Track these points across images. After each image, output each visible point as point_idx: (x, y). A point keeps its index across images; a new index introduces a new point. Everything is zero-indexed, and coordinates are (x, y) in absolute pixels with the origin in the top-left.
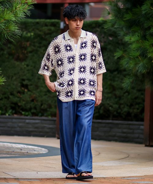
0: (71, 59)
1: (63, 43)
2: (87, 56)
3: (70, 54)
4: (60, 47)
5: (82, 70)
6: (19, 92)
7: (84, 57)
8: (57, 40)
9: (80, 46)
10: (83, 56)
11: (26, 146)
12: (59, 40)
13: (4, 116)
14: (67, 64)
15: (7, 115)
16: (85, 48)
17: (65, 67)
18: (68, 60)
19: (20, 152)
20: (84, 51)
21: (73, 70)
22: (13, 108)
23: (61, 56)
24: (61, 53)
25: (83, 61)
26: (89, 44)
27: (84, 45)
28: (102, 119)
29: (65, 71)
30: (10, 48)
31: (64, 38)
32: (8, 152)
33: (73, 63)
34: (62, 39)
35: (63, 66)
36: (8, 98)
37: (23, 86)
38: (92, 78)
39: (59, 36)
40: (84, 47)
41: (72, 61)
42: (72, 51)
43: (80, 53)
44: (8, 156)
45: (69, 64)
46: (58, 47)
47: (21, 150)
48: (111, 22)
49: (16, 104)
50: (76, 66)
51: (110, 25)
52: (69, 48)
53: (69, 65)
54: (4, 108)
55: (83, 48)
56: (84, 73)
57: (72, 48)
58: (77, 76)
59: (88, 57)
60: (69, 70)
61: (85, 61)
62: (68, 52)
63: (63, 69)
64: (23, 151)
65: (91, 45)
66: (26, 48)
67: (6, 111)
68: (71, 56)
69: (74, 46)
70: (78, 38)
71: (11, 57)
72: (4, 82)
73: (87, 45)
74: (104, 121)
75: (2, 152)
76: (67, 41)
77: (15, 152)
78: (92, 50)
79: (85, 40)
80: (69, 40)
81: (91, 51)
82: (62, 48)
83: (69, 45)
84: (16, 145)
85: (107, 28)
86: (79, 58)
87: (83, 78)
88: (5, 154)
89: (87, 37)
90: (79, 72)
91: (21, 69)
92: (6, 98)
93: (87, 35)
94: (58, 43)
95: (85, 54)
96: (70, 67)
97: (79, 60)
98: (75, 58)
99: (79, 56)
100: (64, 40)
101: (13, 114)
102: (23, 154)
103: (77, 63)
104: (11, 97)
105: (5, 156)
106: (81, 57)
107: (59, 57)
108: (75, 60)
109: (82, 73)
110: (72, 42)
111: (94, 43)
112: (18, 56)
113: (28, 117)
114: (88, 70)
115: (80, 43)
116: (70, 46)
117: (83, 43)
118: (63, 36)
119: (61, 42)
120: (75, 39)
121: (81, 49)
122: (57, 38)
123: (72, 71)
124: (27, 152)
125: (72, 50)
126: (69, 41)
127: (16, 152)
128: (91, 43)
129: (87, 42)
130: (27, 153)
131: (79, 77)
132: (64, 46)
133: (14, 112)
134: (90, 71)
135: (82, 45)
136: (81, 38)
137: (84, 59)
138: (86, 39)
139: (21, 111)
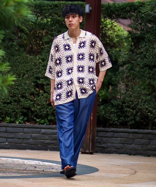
0: (69, 58)
1: (62, 42)
2: (85, 55)
3: (68, 53)
4: (59, 47)
5: (81, 69)
6: (32, 94)
7: (82, 57)
8: (57, 39)
9: (79, 46)
10: (81, 55)
11: (41, 163)
12: (59, 39)
13: (13, 124)
14: (66, 63)
15: (17, 123)
16: (83, 48)
17: (63, 66)
18: (66, 60)
19: (34, 171)
20: (82, 51)
21: (72, 69)
22: (24, 114)
23: (60, 55)
24: (60, 52)
25: (81, 60)
26: (88, 44)
27: (82, 45)
28: (139, 128)
29: (63, 70)
30: (20, 37)
31: (64, 38)
32: (19, 170)
33: (71, 62)
34: (62, 38)
35: (61, 65)
36: (19, 102)
37: (37, 85)
38: (91, 77)
39: (59, 36)
40: (83, 46)
41: (70, 61)
42: (70, 51)
43: (78, 53)
44: (19, 175)
45: (68, 63)
46: (57, 46)
47: (36, 167)
48: (150, 5)
49: (28, 109)
50: (74, 65)
51: (149, 8)
52: (67, 47)
53: (68, 65)
54: (13, 114)
55: (81, 48)
56: (83, 72)
57: (70, 48)
58: (75, 75)
59: (87, 57)
60: (67, 70)
61: (83, 60)
62: (66, 51)
63: (61, 69)
64: (37, 169)
65: (90, 45)
66: (41, 38)
67: (16, 118)
68: (69, 56)
69: (73, 45)
70: (77, 38)
71: (22, 49)
72: (13, 81)
73: (86, 45)
74: (141, 131)
75: (11, 170)
76: (66, 41)
77: (27, 170)
78: (91, 49)
79: (83, 40)
80: (68, 39)
81: (90, 51)
82: (61, 48)
83: (68, 44)
84: (29, 162)
85: (145, 12)
86: (77, 57)
87: (82, 77)
88: (14, 173)
89: (86, 37)
90: (77, 71)
91: (35, 65)
92: (15, 101)
93: (86, 34)
94: (58, 42)
95: (83, 53)
96: (68, 66)
97: (77, 59)
98: (73, 57)
99: (77, 55)
100: (63, 40)
101: (25, 122)
102: (38, 173)
103: (75, 62)
104: (22, 99)
105: (15, 175)
106: (79, 56)
107: (58, 56)
108: (73, 59)
109: (81, 73)
110: (71, 42)
111: (92, 43)
112: (32, 48)
113: (45, 126)
114: (86, 69)
115: (79, 43)
116: (69, 46)
117: (81, 43)
118: (63, 36)
119: (60, 41)
120: (74, 39)
121: (79, 49)
122: (57, 38)
123: (70, 70)
124: (43, 170)
125: (71, 49)
126: (68, 41)
127: (29, 170)
128: (90, 42)
129: (86, 42)
130: (42, 172)
131: (78, 77)
132: (63, 45)
133: (26, 119)
134: (88, 70)
135: (81, 44)
136: (80, 38)
137: (82, 59)
138: (85, 39)
139: (35, 118)
